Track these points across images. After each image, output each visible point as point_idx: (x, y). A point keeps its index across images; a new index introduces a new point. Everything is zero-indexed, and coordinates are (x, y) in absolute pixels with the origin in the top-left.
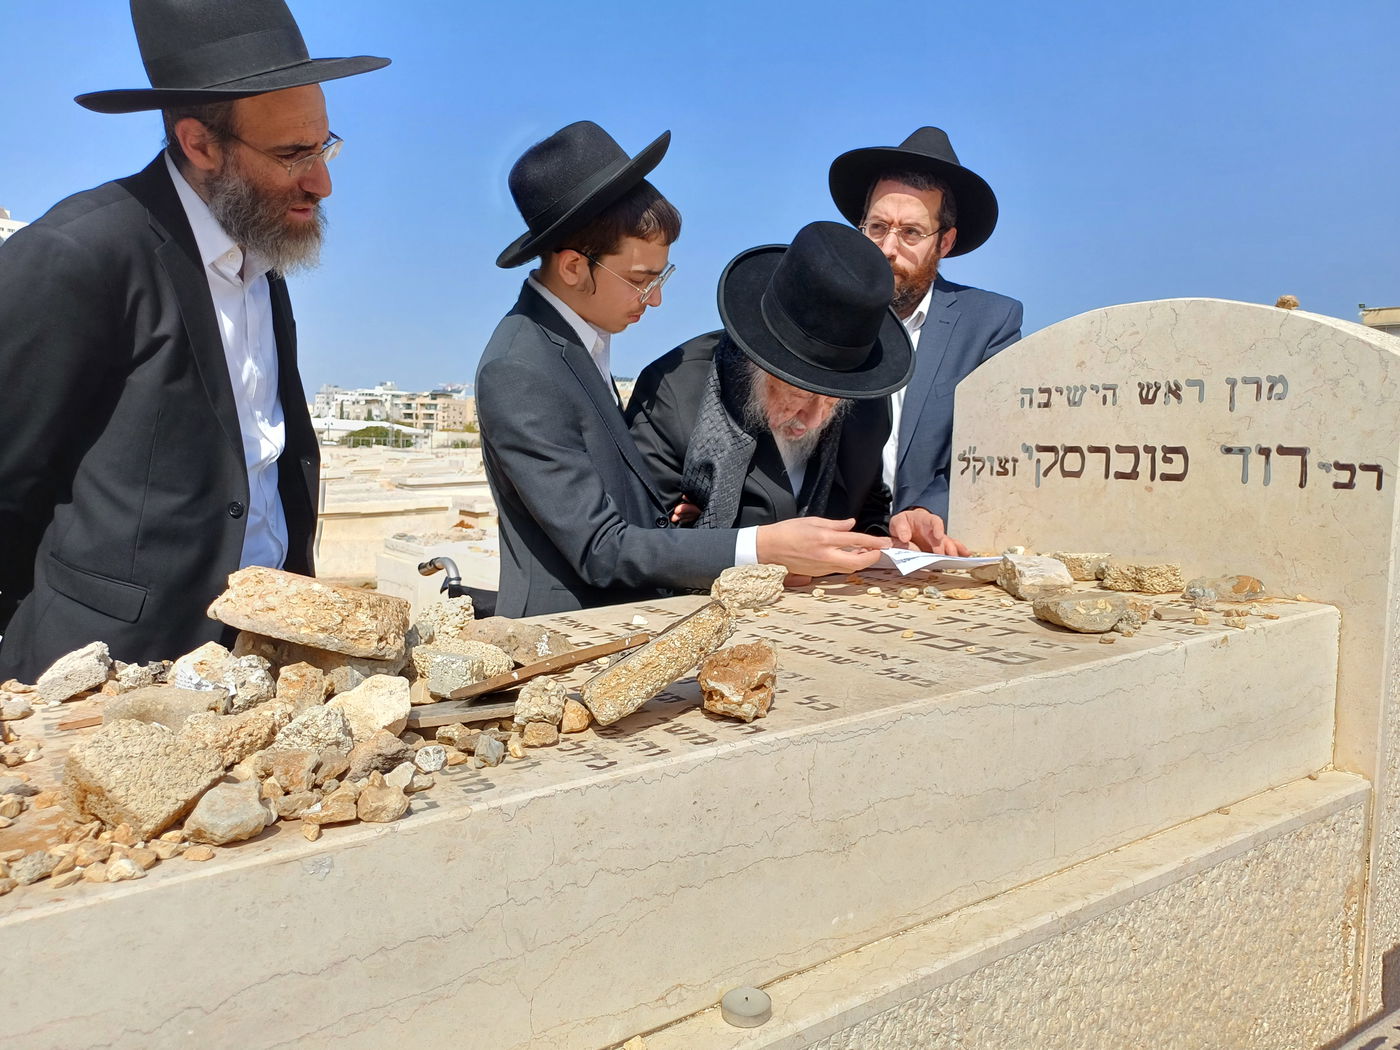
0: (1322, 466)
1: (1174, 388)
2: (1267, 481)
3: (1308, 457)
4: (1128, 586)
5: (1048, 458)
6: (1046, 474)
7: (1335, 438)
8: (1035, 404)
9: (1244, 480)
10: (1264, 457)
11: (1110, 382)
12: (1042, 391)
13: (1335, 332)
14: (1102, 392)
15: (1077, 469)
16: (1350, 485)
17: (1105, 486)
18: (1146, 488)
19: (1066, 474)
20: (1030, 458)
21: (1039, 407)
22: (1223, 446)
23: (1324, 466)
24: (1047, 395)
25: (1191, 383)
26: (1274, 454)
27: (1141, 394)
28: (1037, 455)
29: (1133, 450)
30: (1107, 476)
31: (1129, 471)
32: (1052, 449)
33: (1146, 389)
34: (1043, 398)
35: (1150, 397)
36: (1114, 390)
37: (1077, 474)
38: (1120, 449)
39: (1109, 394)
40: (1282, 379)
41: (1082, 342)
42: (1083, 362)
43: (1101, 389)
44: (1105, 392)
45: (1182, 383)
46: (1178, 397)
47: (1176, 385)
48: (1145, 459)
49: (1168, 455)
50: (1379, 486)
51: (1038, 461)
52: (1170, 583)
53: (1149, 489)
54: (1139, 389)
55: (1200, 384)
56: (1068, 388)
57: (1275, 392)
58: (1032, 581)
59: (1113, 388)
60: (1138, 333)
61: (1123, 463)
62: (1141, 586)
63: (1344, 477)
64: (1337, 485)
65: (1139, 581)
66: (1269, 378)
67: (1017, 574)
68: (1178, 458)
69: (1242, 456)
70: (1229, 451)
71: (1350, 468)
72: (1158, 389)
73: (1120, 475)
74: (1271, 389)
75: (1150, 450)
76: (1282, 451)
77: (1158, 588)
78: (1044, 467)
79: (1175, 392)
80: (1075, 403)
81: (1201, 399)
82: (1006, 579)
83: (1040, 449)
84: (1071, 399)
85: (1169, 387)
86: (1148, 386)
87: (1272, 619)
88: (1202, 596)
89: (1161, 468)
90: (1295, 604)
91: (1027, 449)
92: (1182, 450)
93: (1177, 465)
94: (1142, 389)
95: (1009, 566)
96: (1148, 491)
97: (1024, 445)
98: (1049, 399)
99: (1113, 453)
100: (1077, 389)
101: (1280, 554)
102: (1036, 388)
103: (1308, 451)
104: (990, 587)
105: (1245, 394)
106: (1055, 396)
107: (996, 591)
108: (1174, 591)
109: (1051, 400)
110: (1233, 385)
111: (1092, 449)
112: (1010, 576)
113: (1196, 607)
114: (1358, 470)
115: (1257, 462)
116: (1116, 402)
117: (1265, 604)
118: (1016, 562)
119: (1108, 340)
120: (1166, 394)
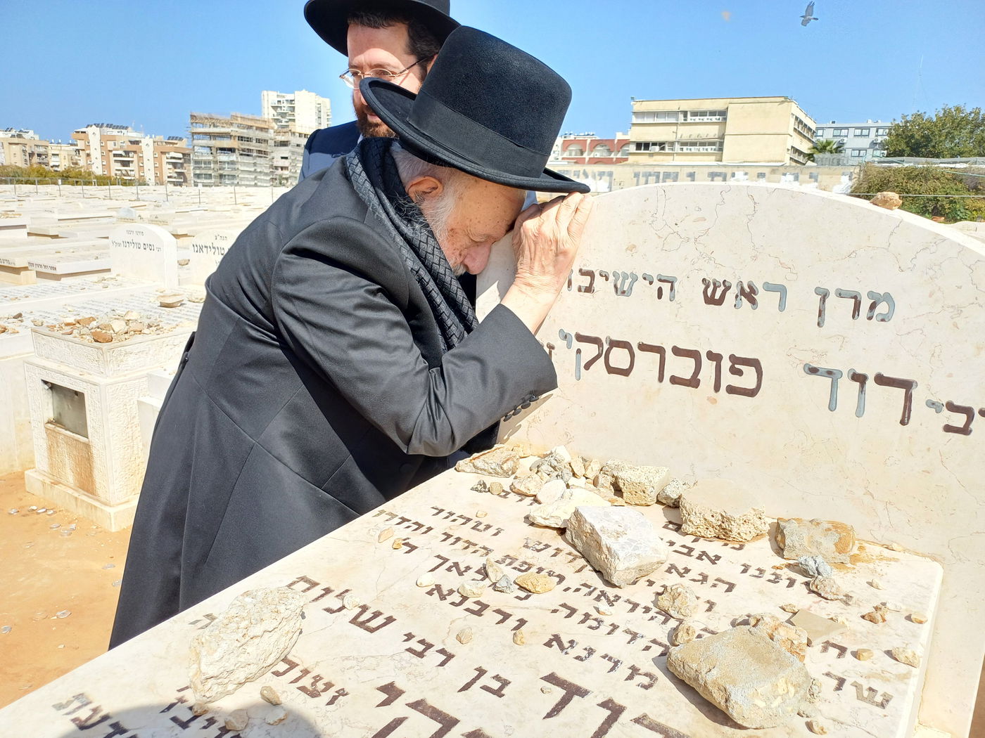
0: (931, 404)
1: (747, 290)
2: (860, 411)
3: (914, 392)
4: (711, 533)
5: (590, 350)
6: (587, 366)
7: (950, 375)
8: (575, 287)
9: (832, 406)
10: (858, 384)
11: (667, 274)
12: (582, 273)
13: (962, 249)
14: (657, 284)
15: (626, 366)
16: (965, 431)
17: (659, 389)
18: (709, 399)
19: (611, 370)
20: (569, 346)
22: (807, 364)
23: (933, 404)
24: (588, 278)
25: (769, 287)
26: (870, 383)
27: (705, 293)
28: (576, 345)
29: (694, 354)
30: (661, 379)
31: (688, 377)
32: (595, 341)
33: (711, 287)
34: (586, 281)
35: (717, 296)
36: (672, 283)
37: (626, 373)
38: (677, 351)
39: (666, 287)
40: (888, 298)
41: (633, 223)
42: (634, 247)
43: (655, 281)
44: (661, 284)
45: (759, 286)
46: (753, 302)
47: (750, 287)
48: (708, 367)
49: (737, 366)
51: (579, 351)
52: (759, 527)
53: (714, 401)
54: (704, 286)
55: (782, 290)
56: (615, 274)
57: (878, 310)
58: (627, 565)
59: (672, 281)
60: (704, 219)
61: (684, 367)
62: (726, 535)
63: (959, 420)
64: (948, 429)
65: (724, 529)
66: (871, 294)
67: (605, 549)
68: (750, 372)
69: (830, 380)
70: (813, 371)
71: (968, 412)
72: (727, 288)
73: (674, 380)
74: (873, 307)
75: (715, 357)
76: (881, 380)
77: (744, 536)
78: (585, 359)
79: (749, 294)
80: (623, 292)
81: (782, 306)
82: (582, 540)
83: (580, 338)
84: (619, 287)
85: (742, 290)
86: (714, 284)
87: (921, 622)
88: (819, 573)
89: (728, 379)
90: (896, 560)
91: (566, 337)
92: (755, 363)
93: (748, 378)
94: (707, 287)
95: (587, 529)
96: (712, 403)
97: (561, 331)
98: (591, 284)
99: (669, 354)
100: (625, 277)
101: (872, 495)
102: (576, 269)
103: (914, 385)
104: (558, 542)
105: (839, 309)
106: (599, 280)
107: (570, 554)
108: (759, 536)
109: (594, 285)
110: (824, 297)
111: (644, 347)
112: (589, 541)
113: (819, 595)
114: (977, 416)
115: (848, 389)
116: (674, 297)
117: (871, 566)
118: (597, 528)
119: (666, 224)
120: (737, 296)
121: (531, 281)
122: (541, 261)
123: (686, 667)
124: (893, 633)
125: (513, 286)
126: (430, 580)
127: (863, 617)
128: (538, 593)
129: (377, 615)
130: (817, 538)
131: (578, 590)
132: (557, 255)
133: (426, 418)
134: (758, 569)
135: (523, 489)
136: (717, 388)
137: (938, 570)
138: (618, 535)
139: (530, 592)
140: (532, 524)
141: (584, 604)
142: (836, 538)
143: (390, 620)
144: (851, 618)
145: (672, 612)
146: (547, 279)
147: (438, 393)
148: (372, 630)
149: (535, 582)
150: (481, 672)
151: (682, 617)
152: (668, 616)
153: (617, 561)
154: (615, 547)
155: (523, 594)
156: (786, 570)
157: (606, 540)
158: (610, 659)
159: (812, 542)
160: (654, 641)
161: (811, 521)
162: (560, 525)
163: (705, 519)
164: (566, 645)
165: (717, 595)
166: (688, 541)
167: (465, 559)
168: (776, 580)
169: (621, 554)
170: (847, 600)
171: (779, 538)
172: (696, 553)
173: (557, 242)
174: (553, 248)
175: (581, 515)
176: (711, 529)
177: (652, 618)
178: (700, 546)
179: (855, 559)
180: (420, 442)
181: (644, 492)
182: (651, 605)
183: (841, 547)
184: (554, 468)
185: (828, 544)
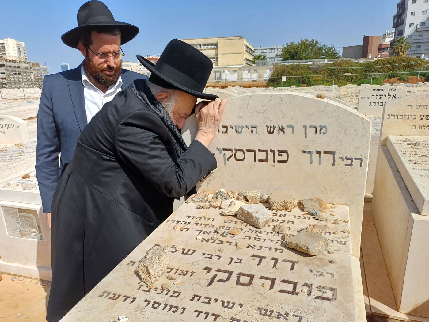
0: (340, 158)
1: (281, 128)
2: (320, 163)
3: (336, 155)
4: (281, 208)
5: (228, 154)
6: (228, 160)
7: (345, 149)
8: (221, 132)
9: (311, 163)
10: (318, 154)
11: (253, 125)
12: (223, 127)
14: (251, 129)
15: (242, 158)
16: (351, 165)
17: (255, 164)
18: (272, 165)
19: (237, 160)
20: (221, 153)
21: (223, 133)
22: (302, 150)
23: (341, 158)
24: (226, 128)
25: (288, 127)
26: (322, 154)
27: (267, 130)
28: (223, 152)
29: (266, 151)
30: (255, 161)
31: (264, 159)
32: (230, 150)
34: (225, 130)
35: (272, 131)
36: (256, 128)
37: (242, 160)
38: (260, 151)
39: (254, 129)
40: (325, 127)
41: (240, 108)
42: (241, 116)
43: (250, 127)
45: (285, 126)
46: (283, 132)
47: (282, 127)
48: (271, 155)
49: (280, 153)
50: (361, 166)
51: (224, 154)
52: (294, 204)
53: (274, 166)
54: (267, 128)
55: (292, 127)
56: (235, 126)
57: (322, 131)
59: (256, 127)
60: (265, 106)
61: (263, 156)
62: (286, 208)
63: (349, 162)
64: (346, 165)
65: (285, 206)
66: (320, 126)
67: (254, 218)
68: (284, 155)
69: (310, 154)
70: (304, 152)
71: (351, 159)
72: (275, 128)
73: (260, 161)
74: (321, 130)
75: (272, 151)
76: (325, 152)
77: (291, 207)
78: (227, 157)
79: (282, 129)
80: (239, 132)
81: (293, 133)
82: (244, 217)
83: (224, 150)
84: (237, 130)
85: (280, 128)
86: (270, 127)
87: (348, 222)
88: (316, 214)
89: (278, 158)
90: (336, 207)
91: (219, 150)
92: (286, 152)
93: (284, 157)
94: (268, 128)
95: (246, 212)
96: (273, 167)
97: (217, 148)
98: (227, 130)
99: (257, 152)
100: (239, 127)
101: (326, 188)
102: (221, 125)
103: (336, 153)
104: (235, 219)
105: (311, 131)
106: (229, 129)
107: (240, 222)
108: (295, 207)
109: (228, 131)
110: (306, 128)
111: (248, 151)
112: (247, 217)
113: (318, 220)
114: (354, 160)
115: (316, 156)
116: (257, 133)
117: (330, 210)
118: (250, 211)
119: (252, 108)
120: (278, 131)
121: (206, 131)
122: (209, 123)
123: (293, 244)
124: (341, 226)
125: (198, 133)
126: (200, 237)
127: (332, 224)
128: (237, 234)
129: (189, 250)
130: (313, 204)
131: (248, 232)
132: (215, 121)
133: (177, 183)
134: (298, 216)
135: (215, 205)
136: (274, 161)
137: (348, 207)
138: (257, 212)
139: (234, 235)
140: (223, 215)
141: (253, 235)
142: (318, 203)
143: (194, 251)
144: (329, 224)
145: (280, 232)
146: (211, 130)
147: (179, 173)
148: (191, 255)
149: (235, 232)
150: (232, 259)
151: (283, 233)
152: (279, 233)
153: (259, 220)
154: (258, 216)
155: (232, 236)
156: (306, 215)
157: (254, 215)
158: (268, 248)
159: (312, 205)
160: (278, 241)
161: (310, 199)
162: (234, 214)
163: (279, 204)
164: (253, 247)
165: (290, 225)
166: (274, 211)
167: (208, 229)
168: (305, 218)
169: (261, 218)
170: (326, 220)
171: (301, 206)
172: (278, 215)
173: (215, 117)
174: (214, 119)
175: (243, 209)
176: (281, 207)
177: (274, 235)
178: (279, 213)
179: (325, 209)
180: (175, 192)
181: (256, 199)
182: (272, 232)
183: (321, 205)
184: (223, 196)
185: (317, 205)
